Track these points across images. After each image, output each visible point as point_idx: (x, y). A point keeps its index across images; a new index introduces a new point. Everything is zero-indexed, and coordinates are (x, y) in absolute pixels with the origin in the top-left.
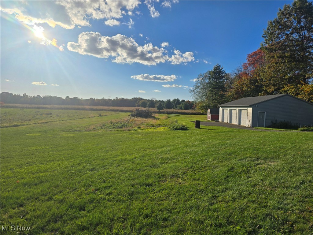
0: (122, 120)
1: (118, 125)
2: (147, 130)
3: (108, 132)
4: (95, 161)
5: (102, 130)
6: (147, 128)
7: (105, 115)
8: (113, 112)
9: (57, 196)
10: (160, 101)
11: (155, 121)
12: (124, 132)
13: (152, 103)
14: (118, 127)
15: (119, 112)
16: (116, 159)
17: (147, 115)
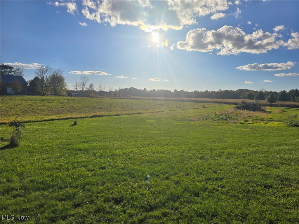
0: (226, 112)
1: (222, 117)
2: (256, 124)
3: (212, 123)
4: (204, 150)
5: (207, 121)
6: (256, 122)
7: (209, 107)
8: (217, 104)
9: (173, 177)
10: (271, 92)
11: (265, 114)
12: (230, 124)
13: (261, 95)
14: (222, 119)
15: (223, 104)
16: (224, 151)
17: (255, 108)
